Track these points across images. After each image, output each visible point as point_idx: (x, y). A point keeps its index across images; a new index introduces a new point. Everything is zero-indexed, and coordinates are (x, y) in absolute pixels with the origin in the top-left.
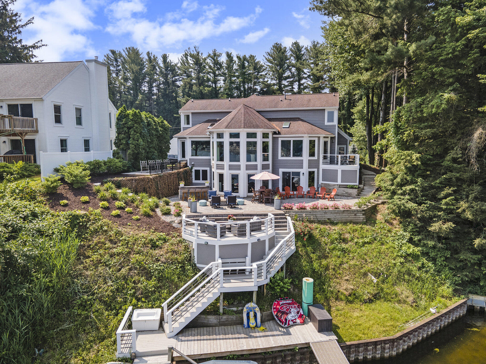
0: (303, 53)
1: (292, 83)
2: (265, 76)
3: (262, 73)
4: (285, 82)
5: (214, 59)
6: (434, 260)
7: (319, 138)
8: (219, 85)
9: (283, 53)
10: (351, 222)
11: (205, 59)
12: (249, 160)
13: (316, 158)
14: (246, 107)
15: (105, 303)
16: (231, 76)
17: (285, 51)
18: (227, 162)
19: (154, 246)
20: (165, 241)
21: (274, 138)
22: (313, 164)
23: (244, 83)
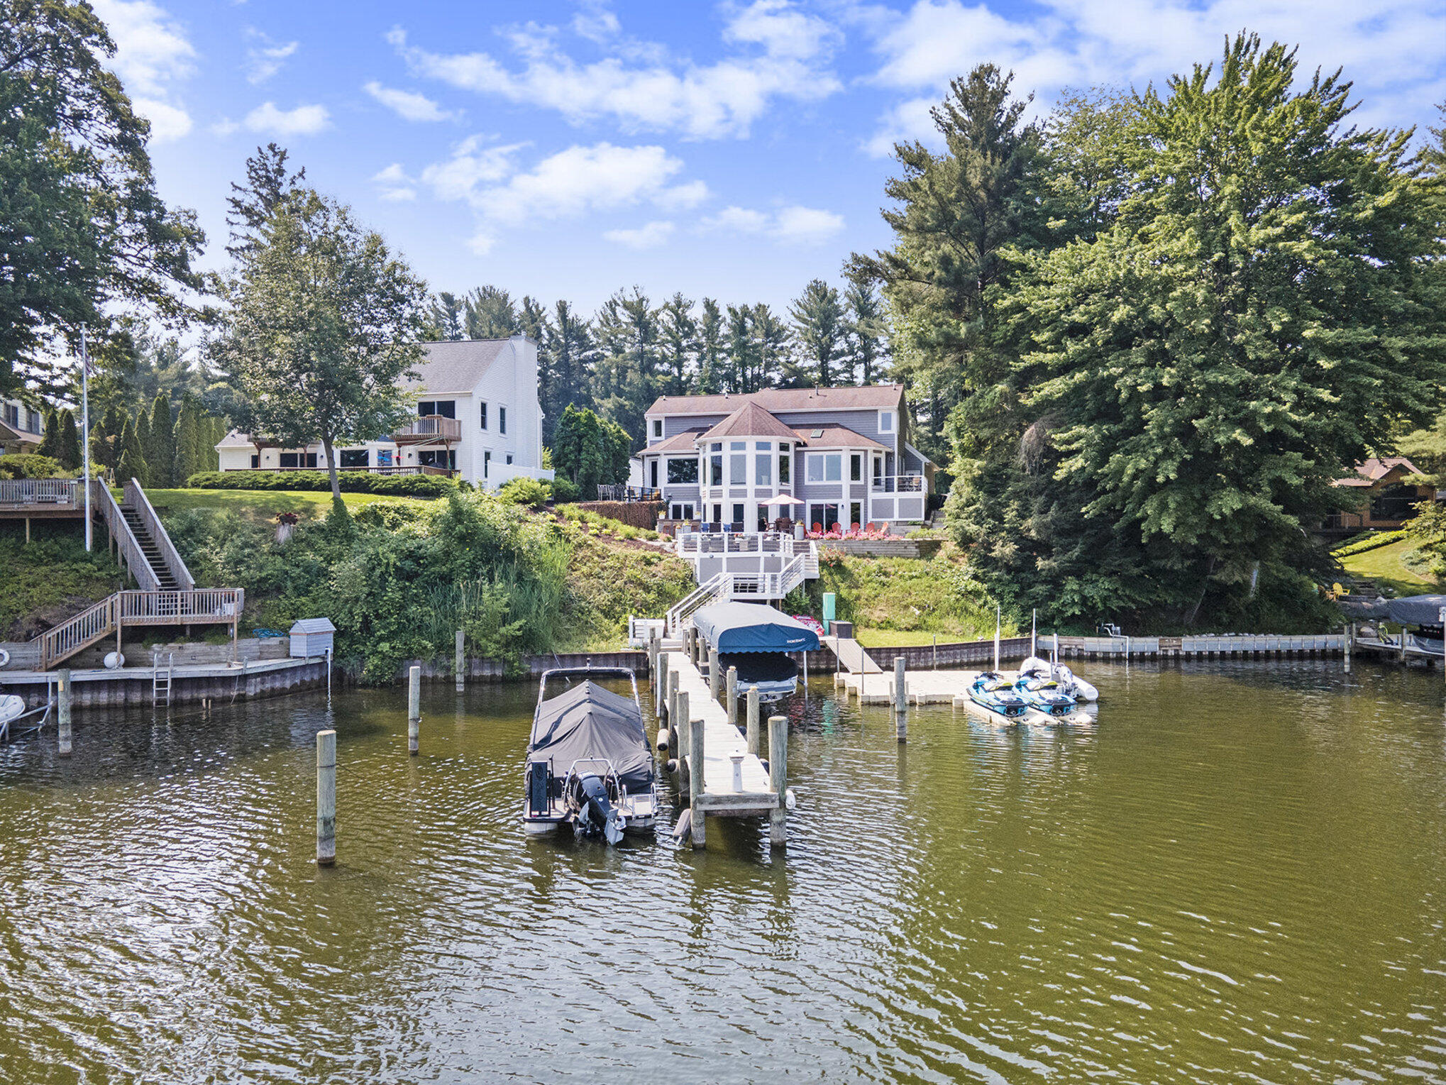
0: (873, 300)
1: (850, 367)
2: (789, 350)
3: (784, 344)
4: (836, 365)
5: (677, 315)
6: (1000, 597)
7: (866, 451)
8: (686, 371)
9: (830, 302)
10: (899, 556)
11: (656, 313)
12: (759, 482)
13: (861, 482)
14: (755, 406)
15: (603, 611)
16: (714, 351)
17: (835, 297)
18: (726, 485)
19: (649, 563)
20: (660, 560)
21: (797, 453)
22: (858, 492)
23: (743, 365)
